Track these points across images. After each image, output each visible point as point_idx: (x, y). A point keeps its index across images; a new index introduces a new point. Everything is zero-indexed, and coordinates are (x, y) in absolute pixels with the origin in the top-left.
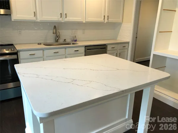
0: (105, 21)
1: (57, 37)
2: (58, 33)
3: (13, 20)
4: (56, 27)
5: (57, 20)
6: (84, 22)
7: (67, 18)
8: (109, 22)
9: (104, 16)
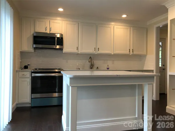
0: (130, 53)
1: (92, 65)
2: (92, 62)
3: (63, 52)
4: (91, 58)
5: (92, 52)
6: (112, 54)
7: (99, 51)
8: (134, 54)
9: (129, 49)
